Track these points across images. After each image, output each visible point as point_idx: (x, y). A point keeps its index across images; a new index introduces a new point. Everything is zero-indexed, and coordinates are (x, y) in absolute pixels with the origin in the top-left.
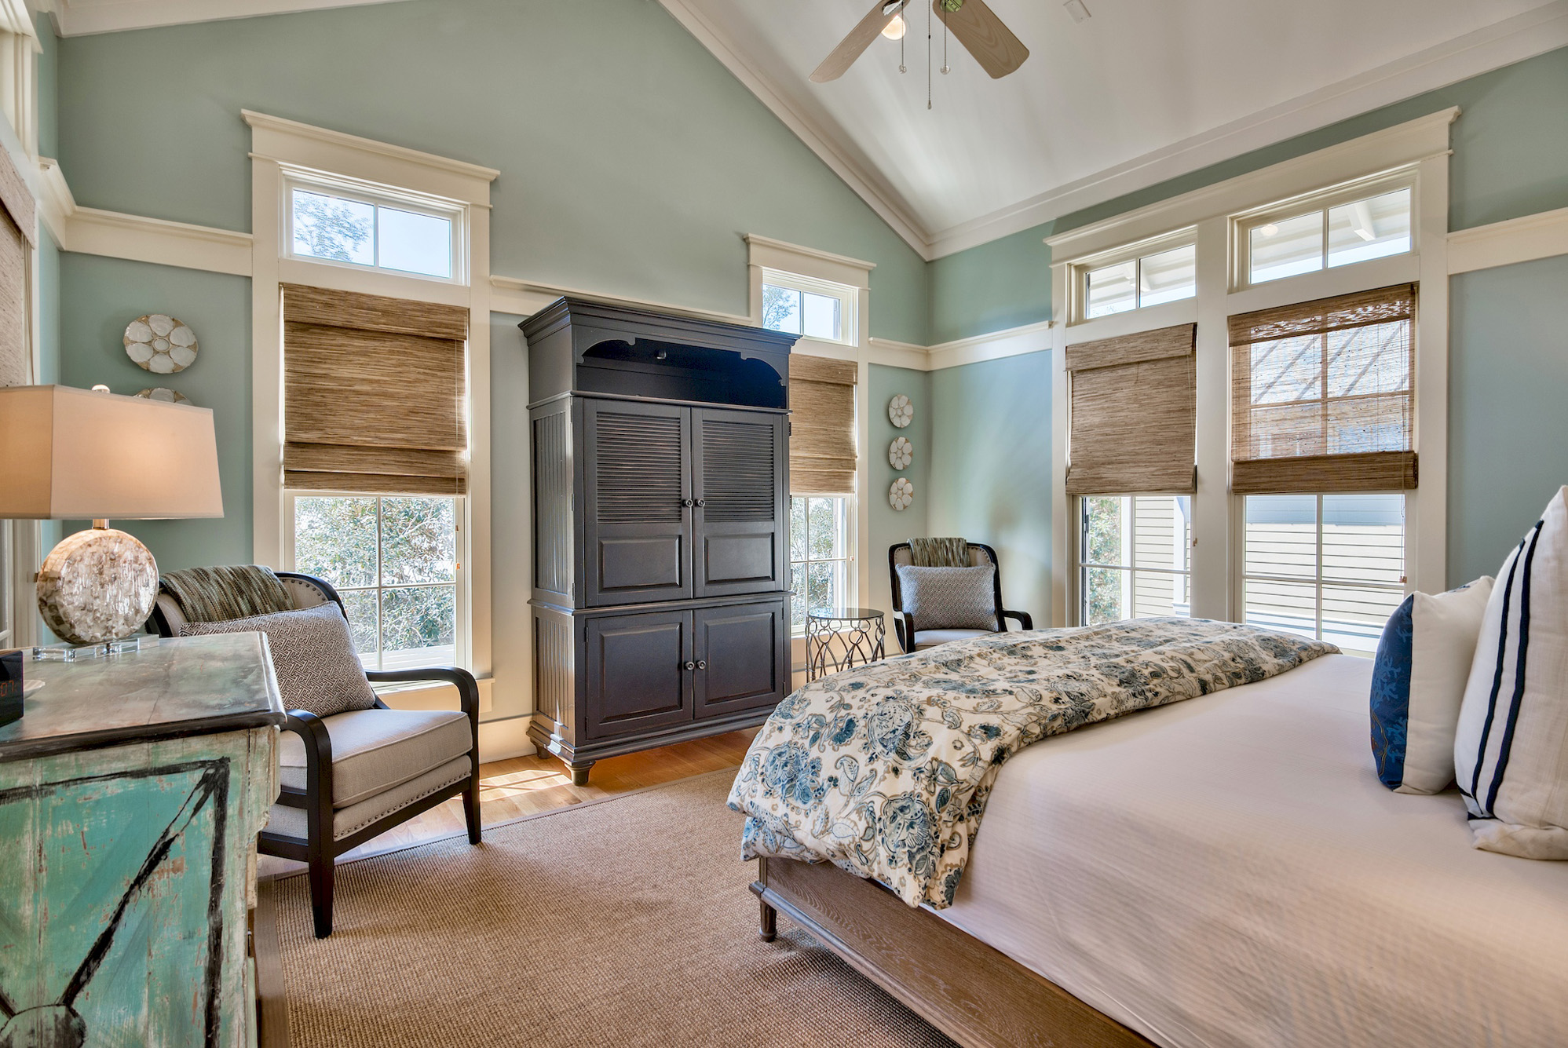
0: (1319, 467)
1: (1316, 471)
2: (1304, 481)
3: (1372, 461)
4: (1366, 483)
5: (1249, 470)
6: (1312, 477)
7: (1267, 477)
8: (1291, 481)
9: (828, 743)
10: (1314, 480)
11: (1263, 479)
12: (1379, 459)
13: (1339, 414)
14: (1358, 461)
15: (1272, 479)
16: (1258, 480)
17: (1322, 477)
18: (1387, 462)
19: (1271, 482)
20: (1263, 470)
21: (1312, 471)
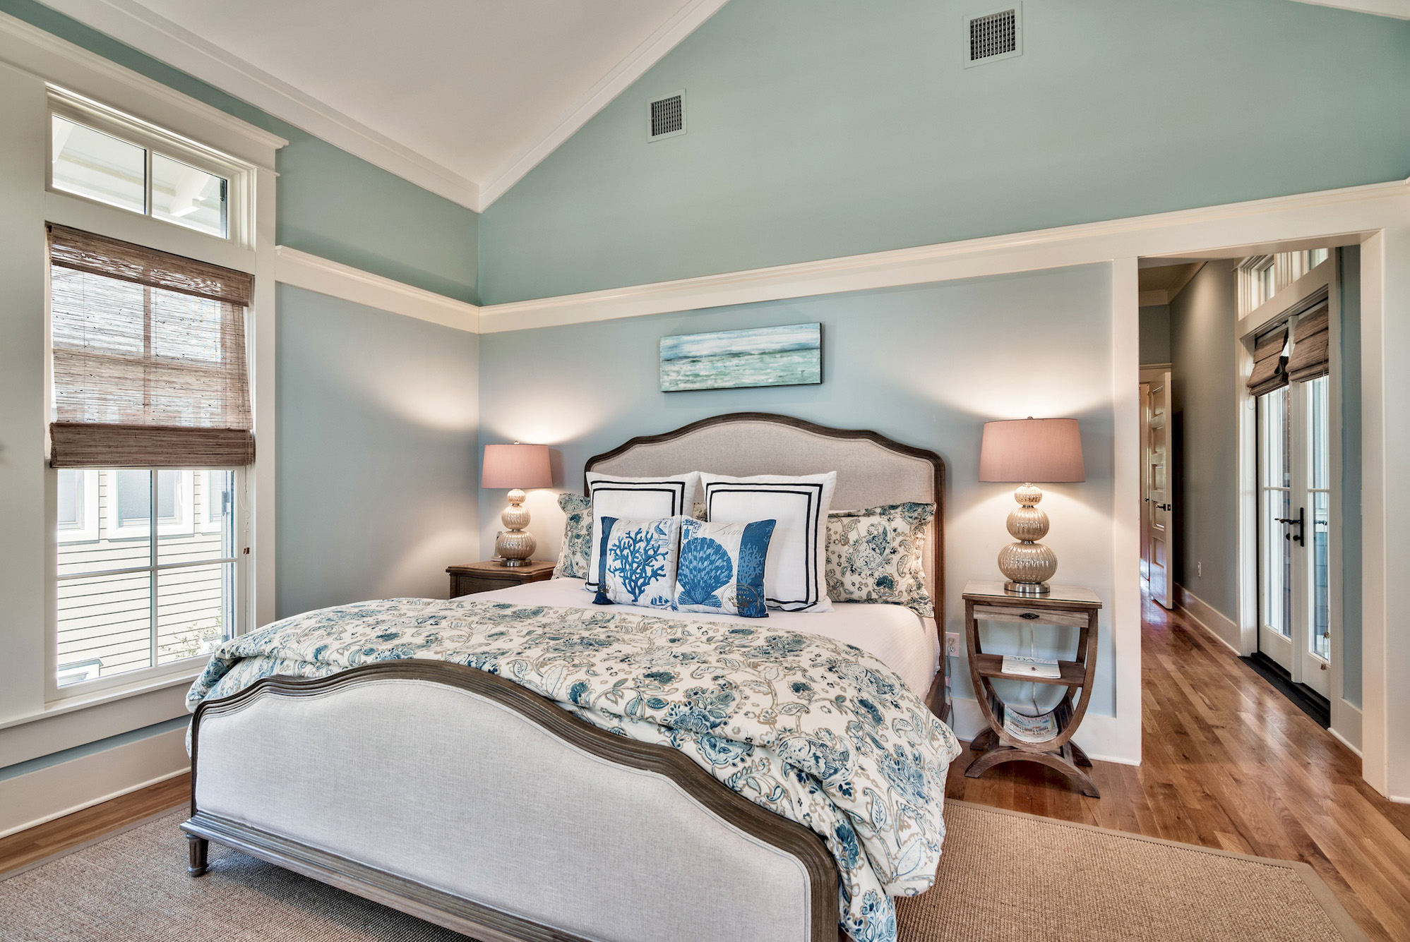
0: (165, 439)
1: (163, 443)
2: (151, 453)
3: (216, 437)
4: (213, 458)
5: (77, 436)
6: (160, 450)
7: (106, 446)
8: (136, 453)
9: (881, 731)
10: (162, 453)
11: (100, 449)
12: (222, 435)
13: (184, 384)
14: (204, 435)
15: (112, 449)
16: (93, 449)
17: (170, 450)
18: (230, 438)
19: (112, 452)
20: (97, 437)
21: (159, 443)
